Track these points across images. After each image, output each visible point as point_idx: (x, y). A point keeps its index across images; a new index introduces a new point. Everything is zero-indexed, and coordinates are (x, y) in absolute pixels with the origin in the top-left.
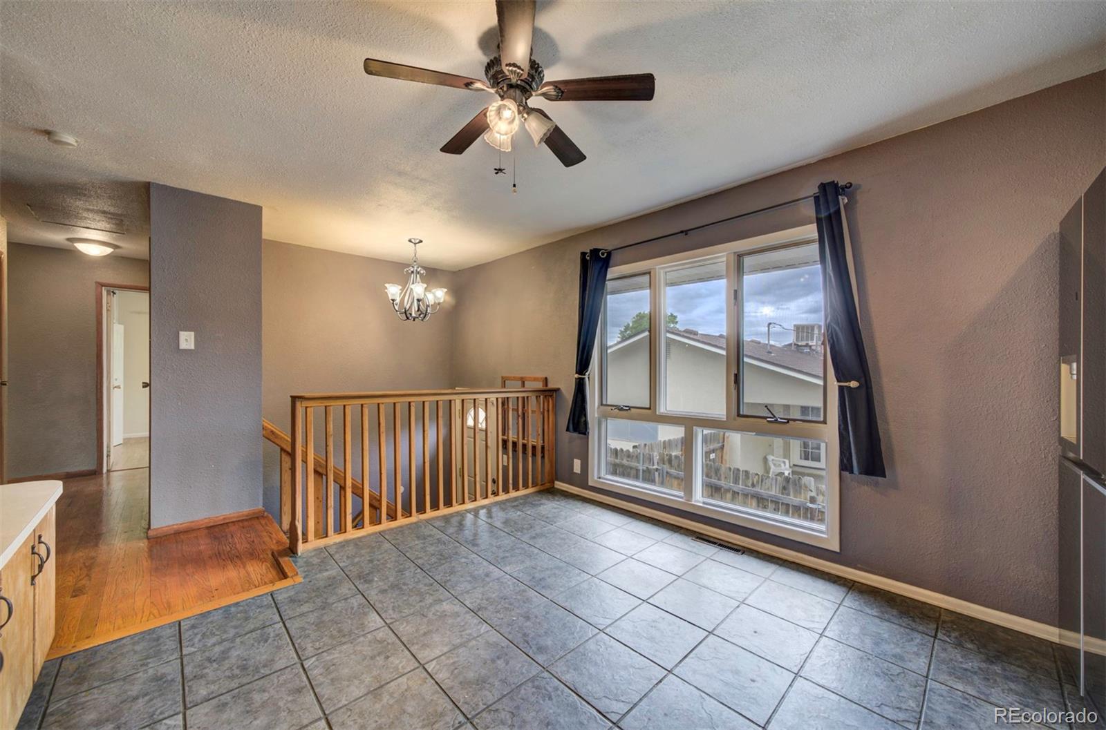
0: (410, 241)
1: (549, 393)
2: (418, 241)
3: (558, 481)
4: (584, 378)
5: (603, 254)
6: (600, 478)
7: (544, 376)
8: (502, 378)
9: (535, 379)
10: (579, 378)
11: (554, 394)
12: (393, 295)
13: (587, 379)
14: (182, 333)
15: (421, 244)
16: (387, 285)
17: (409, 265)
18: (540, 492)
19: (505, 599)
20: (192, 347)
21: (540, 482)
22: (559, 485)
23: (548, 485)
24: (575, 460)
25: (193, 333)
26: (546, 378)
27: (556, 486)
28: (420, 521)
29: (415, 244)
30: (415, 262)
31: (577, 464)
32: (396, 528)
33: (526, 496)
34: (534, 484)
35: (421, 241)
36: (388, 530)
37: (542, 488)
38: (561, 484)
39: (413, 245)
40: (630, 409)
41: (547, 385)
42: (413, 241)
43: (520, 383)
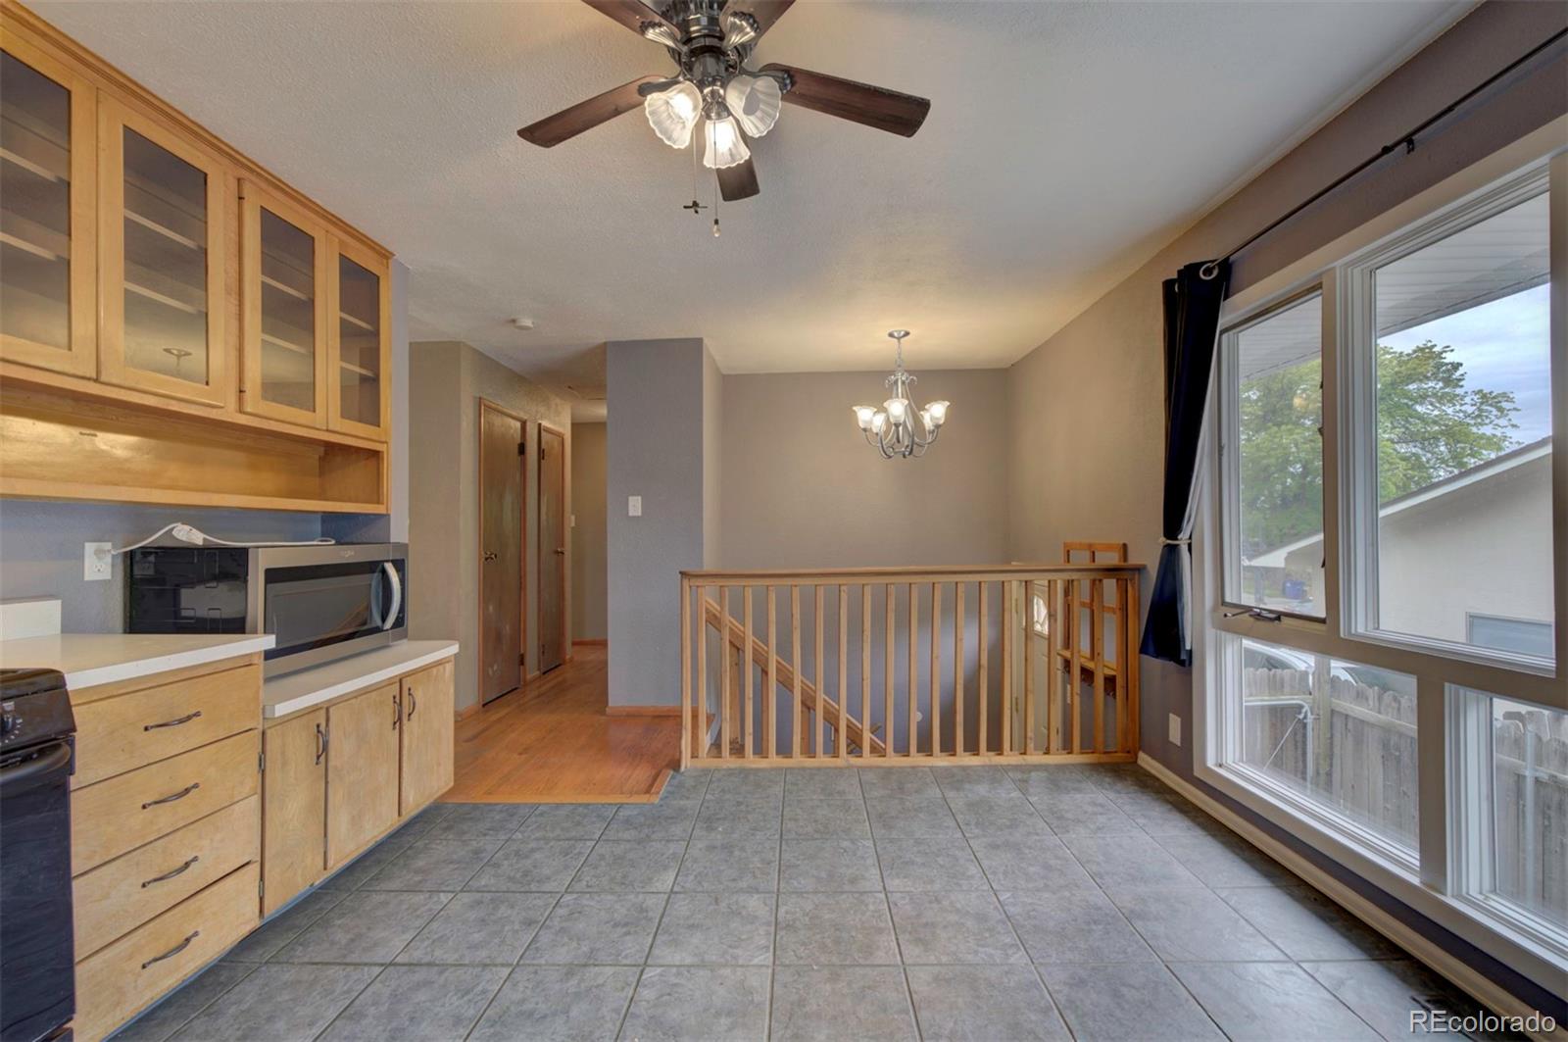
0: (891, 335)
1: (1126, 573)
2: (902, 333)
3: (1144, 751)
4: (1177, 545)
5: (1208, 271)
6: (1220, 766)
7: (1122, 542)
8: (1065, 545)
9: (1109, 548)
10: (1168, 545)
11: (1137, 576)
12: (865, 422)
13: (1184, 549)
14: (630, 498)
15: (906, 338)
16: (855, 408)
17: (892, 373)
18: (1096, 767)
19: (838, 929)
20: (640, 514)
21: (1101, 747)
22: (1145, 761)
23: (1120, 757)
24: (1172, 716)
25: (640, 498)
26: (1125, 546)
27: (1139, 762)
28: (850, 767)
29: (899, 338)
30: (899, 366)
31: (1175, 723)
32: (810, 769)
33: (1060, 767)
34: (1085, 749)
35: (907, 334)
36: (799, 769)
37: (1105, 759)
38: (1149, 759)
39: (896, 340)
40: (1278, 618)
41: (1125, 559)
42: (896, 334)
43: (1087, 554)
